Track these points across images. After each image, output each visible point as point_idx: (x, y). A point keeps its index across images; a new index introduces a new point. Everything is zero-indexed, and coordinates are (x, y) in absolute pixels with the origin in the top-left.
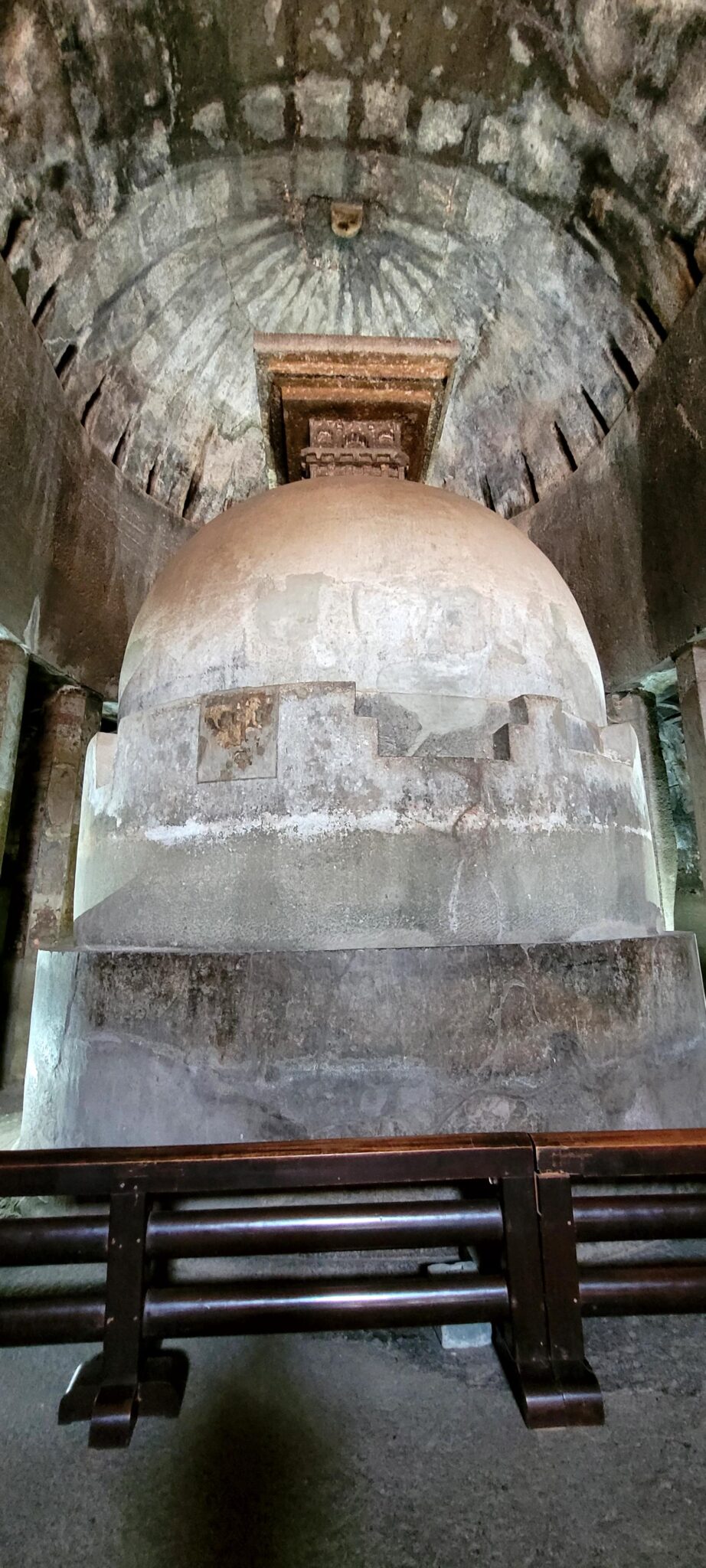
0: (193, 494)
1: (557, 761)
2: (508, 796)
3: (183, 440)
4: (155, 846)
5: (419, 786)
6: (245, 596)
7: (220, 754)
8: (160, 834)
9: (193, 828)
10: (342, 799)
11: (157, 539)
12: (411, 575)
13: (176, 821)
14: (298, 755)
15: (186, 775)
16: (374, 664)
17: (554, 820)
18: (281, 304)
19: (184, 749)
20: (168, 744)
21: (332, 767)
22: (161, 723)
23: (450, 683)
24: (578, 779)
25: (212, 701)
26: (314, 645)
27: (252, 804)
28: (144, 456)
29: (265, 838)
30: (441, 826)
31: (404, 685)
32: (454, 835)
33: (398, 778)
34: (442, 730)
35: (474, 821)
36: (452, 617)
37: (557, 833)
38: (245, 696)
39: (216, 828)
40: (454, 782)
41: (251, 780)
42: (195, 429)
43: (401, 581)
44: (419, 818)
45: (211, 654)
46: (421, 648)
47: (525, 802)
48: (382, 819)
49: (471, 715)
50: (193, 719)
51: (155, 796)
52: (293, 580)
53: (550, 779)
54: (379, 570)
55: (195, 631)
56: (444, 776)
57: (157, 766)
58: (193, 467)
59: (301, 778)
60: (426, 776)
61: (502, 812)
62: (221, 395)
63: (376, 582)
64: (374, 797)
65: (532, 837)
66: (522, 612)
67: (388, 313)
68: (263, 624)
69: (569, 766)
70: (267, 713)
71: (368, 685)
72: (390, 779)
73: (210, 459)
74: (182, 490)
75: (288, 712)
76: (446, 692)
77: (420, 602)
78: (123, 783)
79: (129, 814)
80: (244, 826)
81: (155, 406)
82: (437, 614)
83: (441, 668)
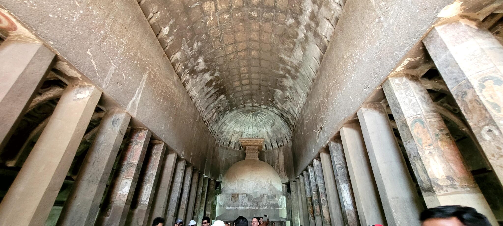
0: (230, 143)
1: (267, 201)
2: (261, 205)
3: (228, 137)
4: (227, 209)
5: (252, 204)
6: (236, 181)
7: (233, 200)
8: (227, 208)
9: (231, 208)
10: (244, 206)
11: (224, 153)
12: (253, 180)
13: (229, 207)
14: (241, 201)
15: (230, 202)
16: (249, 190)
17: (266, 208)
18: (244, 118)
19: (230, 199)
20: (228, 198)
21: (244, 202)
22: (227, 196)
23: (256, 192)
24: (269, 203)
25: (233, 194)
26: (243, 188)
27: (236, 206)
28: (223, 140)
29: (237, 209)
30: (254, 209)
31: (252, 193)
32: (255, 210)
33: (250, 204)
34: (255, 197)
35: (257, 208)
36: (257, 184)
37: (266, 209)
38: (236, 194)
39: (233, 208)
40: (255, 204)
41: (236, 203)
42: (230, 134)
43: (252, 180)
44: (252, 208)
45: (233, 187)
46: (254, 188)
47: (262, 206)
48: (248, 208)
49: (258, 196)
50: (231, 196)
51: (227, 204)
52: (241, 180)
53: (266, 203)
54: (250, 179)
55: (231, 184)
56: (254, 203)
57: (227, 201)
58: (230, 139)
59: (241, 203)
60: (252, 203)
61: (260, 207)
62: (235, 129)
63: (249, 180)
64: (247, 206)
65: (263, 210)
66: (266, 182)
67: (260, 118)
68: (238, 185)
69: (268, 202)
70: (238, 196)
71: (248, 192)
72: (249, 204)
73: (233, 137)
74: (228, 143)
75: (240, 196)
76: (256, 193)
77: (254, 183)
78: (223, 201)
79: (224, 205)
80: (235, 208)
81: (225, 133)
82: (255, 184)
83: (256, 191)
